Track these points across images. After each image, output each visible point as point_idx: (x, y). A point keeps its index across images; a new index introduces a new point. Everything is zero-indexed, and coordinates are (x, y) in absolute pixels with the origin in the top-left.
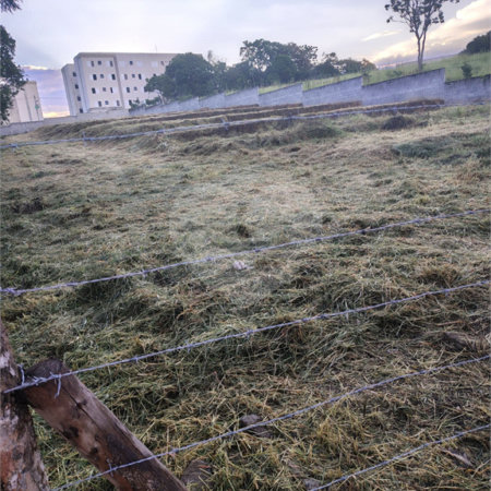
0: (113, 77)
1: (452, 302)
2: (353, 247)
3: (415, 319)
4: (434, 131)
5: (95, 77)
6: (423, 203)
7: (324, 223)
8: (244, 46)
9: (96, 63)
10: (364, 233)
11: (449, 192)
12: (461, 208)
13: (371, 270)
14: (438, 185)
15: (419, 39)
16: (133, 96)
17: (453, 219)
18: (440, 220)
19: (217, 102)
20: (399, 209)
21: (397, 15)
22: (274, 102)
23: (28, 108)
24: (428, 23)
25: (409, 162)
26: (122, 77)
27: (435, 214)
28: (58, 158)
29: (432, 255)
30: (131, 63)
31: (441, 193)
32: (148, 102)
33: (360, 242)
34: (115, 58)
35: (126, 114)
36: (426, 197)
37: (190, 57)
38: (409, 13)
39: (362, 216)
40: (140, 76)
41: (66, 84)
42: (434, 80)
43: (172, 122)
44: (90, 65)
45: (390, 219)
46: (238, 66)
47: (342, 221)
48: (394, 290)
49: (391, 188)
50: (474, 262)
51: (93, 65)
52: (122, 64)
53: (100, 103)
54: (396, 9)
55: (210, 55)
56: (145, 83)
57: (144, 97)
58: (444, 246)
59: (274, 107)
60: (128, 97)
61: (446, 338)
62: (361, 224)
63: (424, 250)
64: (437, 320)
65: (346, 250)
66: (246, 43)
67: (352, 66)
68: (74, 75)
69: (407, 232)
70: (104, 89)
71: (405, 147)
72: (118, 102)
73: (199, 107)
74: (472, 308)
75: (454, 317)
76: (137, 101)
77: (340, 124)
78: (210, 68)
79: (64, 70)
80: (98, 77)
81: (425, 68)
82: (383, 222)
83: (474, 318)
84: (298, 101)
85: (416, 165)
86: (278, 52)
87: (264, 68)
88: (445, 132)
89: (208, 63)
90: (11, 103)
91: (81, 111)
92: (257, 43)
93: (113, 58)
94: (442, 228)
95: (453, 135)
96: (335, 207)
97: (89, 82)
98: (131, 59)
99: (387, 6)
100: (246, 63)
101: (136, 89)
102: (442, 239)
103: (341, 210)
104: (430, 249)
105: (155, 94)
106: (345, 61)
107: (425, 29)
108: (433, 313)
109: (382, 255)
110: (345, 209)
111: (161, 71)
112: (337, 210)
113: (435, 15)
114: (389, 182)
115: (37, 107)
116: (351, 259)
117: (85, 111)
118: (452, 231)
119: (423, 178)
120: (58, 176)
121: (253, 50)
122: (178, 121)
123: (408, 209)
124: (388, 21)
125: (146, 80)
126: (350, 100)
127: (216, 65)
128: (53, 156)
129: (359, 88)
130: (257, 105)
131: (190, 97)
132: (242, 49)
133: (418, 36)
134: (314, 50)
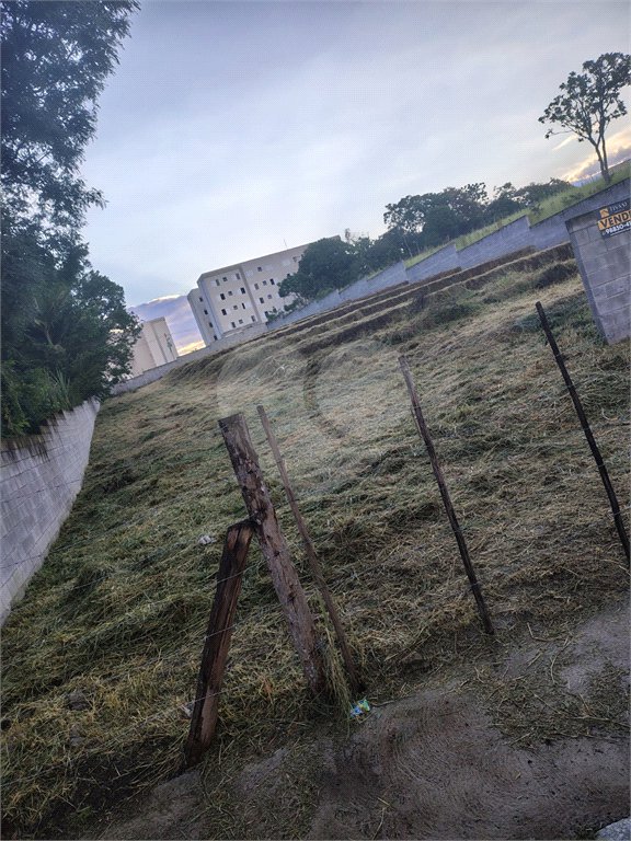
0: (243, 291)
5: (223, 297)
8: (387, 211)
9: (221, 281)
15: (597, 146)
16: (268, 307)
19: (360, 289)
21: (557, 126)
22: (424, 274)
23: (161, 348)
24: (604, 121)
26: (253, 288)
28: (175, 410)
30: (260, 269)
32: (287, 308)
34: (241, 270)
35: (263, 329)
37: (323, 244)
38: (572, 118)
40: (273, 283)
41: (195, 311)
43: (298, 334)
44: (215, 284)
46: (385, 235)
51: (218, 284)
52: (249, 274)
53: (233, 324)
54: (554, 118)
55: (347, 234)
56: (278, 288)
57: (280, 303)
59: (428, 280)
60: (262, 309)
66: (389, 206)
68: (201, 300)
70: (235, 307)
72: (252, 317)
73: (341, 301)
76: (275, 310)
78: (351, 249)
79: (190, 297)
80: (226, 295)
84: (455, 266)
86: (433, 204)
87: (420, 229)
89: (347, 244)
90: (131, 355)
91: (216, 338)
92: (403, 203)
93: (239, 270)
97: (218, 304)
98: (258, 264)
99: (540, 119)
100: (396, 228)
101: (270, 296)
105: (290, 299)
106: (527, 189)
107: (601, 131)
111: (294, 269)
113: (612, 108)
115: (170, 345)
117: (219, 337)
120: (168, 434)
121: (400, 212)
122: (304, 331)
124: (548, 136)
125: (278, 284)
126: (518, 249)
127: (357, 244)
128: (173, 406)
129: (526, 230)
130: (407, 283)
131: (330, 292)
132: (385, 215)
133: (593, 142)
134: (481, 187)
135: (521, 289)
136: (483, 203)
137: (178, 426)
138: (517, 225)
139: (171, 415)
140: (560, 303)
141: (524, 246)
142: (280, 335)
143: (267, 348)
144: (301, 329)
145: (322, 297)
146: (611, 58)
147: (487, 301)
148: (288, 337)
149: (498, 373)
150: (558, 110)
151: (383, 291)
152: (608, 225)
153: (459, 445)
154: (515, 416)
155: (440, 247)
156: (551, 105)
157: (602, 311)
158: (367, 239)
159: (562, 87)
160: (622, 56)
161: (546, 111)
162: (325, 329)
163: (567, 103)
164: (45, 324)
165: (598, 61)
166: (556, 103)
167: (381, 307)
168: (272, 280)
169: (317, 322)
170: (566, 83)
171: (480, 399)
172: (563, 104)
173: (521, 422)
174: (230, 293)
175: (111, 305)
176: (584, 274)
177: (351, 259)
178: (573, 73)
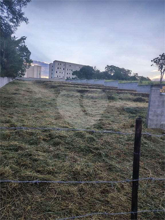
0: (64, 69)
5: (58, 68)
9: (59, 64)
15: (162, 73)
16: (68, 76)
19: (92, 82)
21: (155, 64)
22: (108, 85)
23: (37, 74)
26: (66, 70)
30: (70, 66)
32: (72, 78)
34: (66, 64)
35: (64, 81)
37: (88, 66)
38: (159, 64)
40: (72, 71)
41: (50, 69)
46: (104, 72)
51: (58, 65)
52: (67, 66)
53: (58, 76)
54: (155, 62)
55: (95, 67)
56: (72, 72)
57: (71, 76)
59: (109, 87)
66: (108, 66)
67: (142, 78)
68: (52, 67)
70: (60, 72)
71: (128, 109)
72: (63, 77)
73: (86, 82)
76: (69, 78)
77: (119, 96)
79: (50, 64)
84: (116, 87)
86: (118, 70)
87: (112, 74)
89: (94, 70)
91: (52, 77)
92: (111, 66)
93: (65, 64)
97: (56, 69)
98: (70, 65)
99: (152, 61)
100: (107, 71)
101: (70, 74)
105: (74, 76)
106: (141, 77)
107: (164, 70)
111: (79, 70)
115: (40, 74)
117: (53, 78)
121: (110, 68)
124: (151, 66)
125: (73, 72)
126: (133, 89)
127: (96, 71)
128: (28, 89)
129: (137, 86)
130: (103, 85)
131: (85, 79)
132: (106, 67)
134: (131, 71)
135: (129, 99)
136: (129, 75)
137: (24, 94)
138: (135, 83)
139: (26, 91)
140: (138, 108)
141: (134, 89)
142: (66, 84)
143: (61, 85)
144: (72, 84)
145: (82, 79)
147: (120, 99)
148: (67, 85)
149: (112, 121)
150: (157, 61)
151: (97, 85)
152: (163, 92)
153: (83, 146)
154: (108, 142)
155: (115, 80)
156: (156, 58)
157: (150, 117)
158: (99, 71)
159: (160, 55)
161: (154, 59)
162: (77, 87)
163: (159, 60)
164: (4, 52)
166: (157, 59)
167: (94, 88)
168: (72, 70)
169: (77, 85)
170: (161, 55)
171: (102, 128)
172: (158, 60)
173: (109, 145)
174: (60, 68)
175: (26, 56)
176: (150, 103)
177: (93, 74)
178: (164, 54)
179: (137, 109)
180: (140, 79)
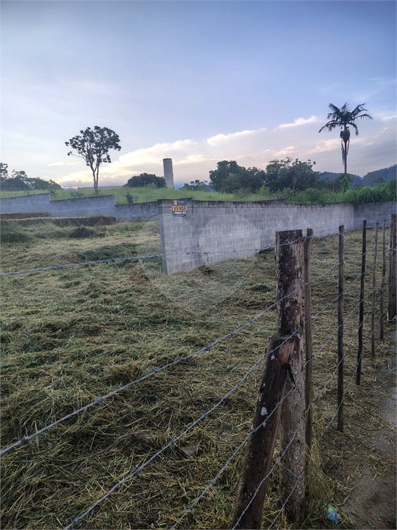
1: (136, 399)
2: (44, 353)
3: (106, 426)
4: (110, 241)
6: (107, 302)
7: (14, 329)
10: (55, 337)
11: (125, 291)
12: (135, 305)
13: (62, 378)
14: (116, 285)
15: (94, 172)
17: (131, 315)
18: (121, 318)
20: (87, 309)
21: (75, 151)
24: (99, 161)
25: (93, 265)
27: (116, 311)
29: (118, 353)
31: (120, 292)
33: (52, 346)
36: (108, 297)
38: (84, 151)
39: (53, 319)
42: (107, 203)
45: (80, 320)
47: (33, 325)
48: (85, 399)
49: (79, 289)
50: (149, 355)
54: (74, 146)
58: (126, 341)
61: (134, 440)
62: (52, 328)
63: (110, 348)
64: (125, 421)
65: (36, 358)
67: (40, 184)
69: (95, 332)
71: (89, 253)
74: (153, 400)
75: (140, 414)
77: (32, 231)
81: (100, 194)
82: (73, 323)
83: (155, 411)
85: (99, 268)
88: (119, 243)
94: (123, 324)
95: (124, 245)
96: (26, 311)
99: (67, 143)
102: (123, 335)
103: (33, 313)
104: (116, 346)
107: (98, 165)
108: (121, 415)
109: (73, 359)
110: (37, 312)
112: (28, 314)
113: (104, 156)
114: (77, 283)
116: (41, 369)
118: (131, 326)
119: (105, 280)
123: (94, 309)
124: (69, 154)
126: (40, 211)
129: (48, 202)
133: (93, 169)
134: (5, 166)
135: (60, 236)
138: (41, 197)
141: (43, 211)
146: (109, 132)
150: (77, 143)
152: (176, 210)
156: (74, 138)
157: (168, 255)
159: (82, 132)
160: (114, 133)
161: (71, 140)
163: (83, 142)
165: (102, 130)
166: (77, 139)
170: (84, 131)
172: (80, 141)
178: (89, 128)
179: (107, 251)
180: (33, 185)
